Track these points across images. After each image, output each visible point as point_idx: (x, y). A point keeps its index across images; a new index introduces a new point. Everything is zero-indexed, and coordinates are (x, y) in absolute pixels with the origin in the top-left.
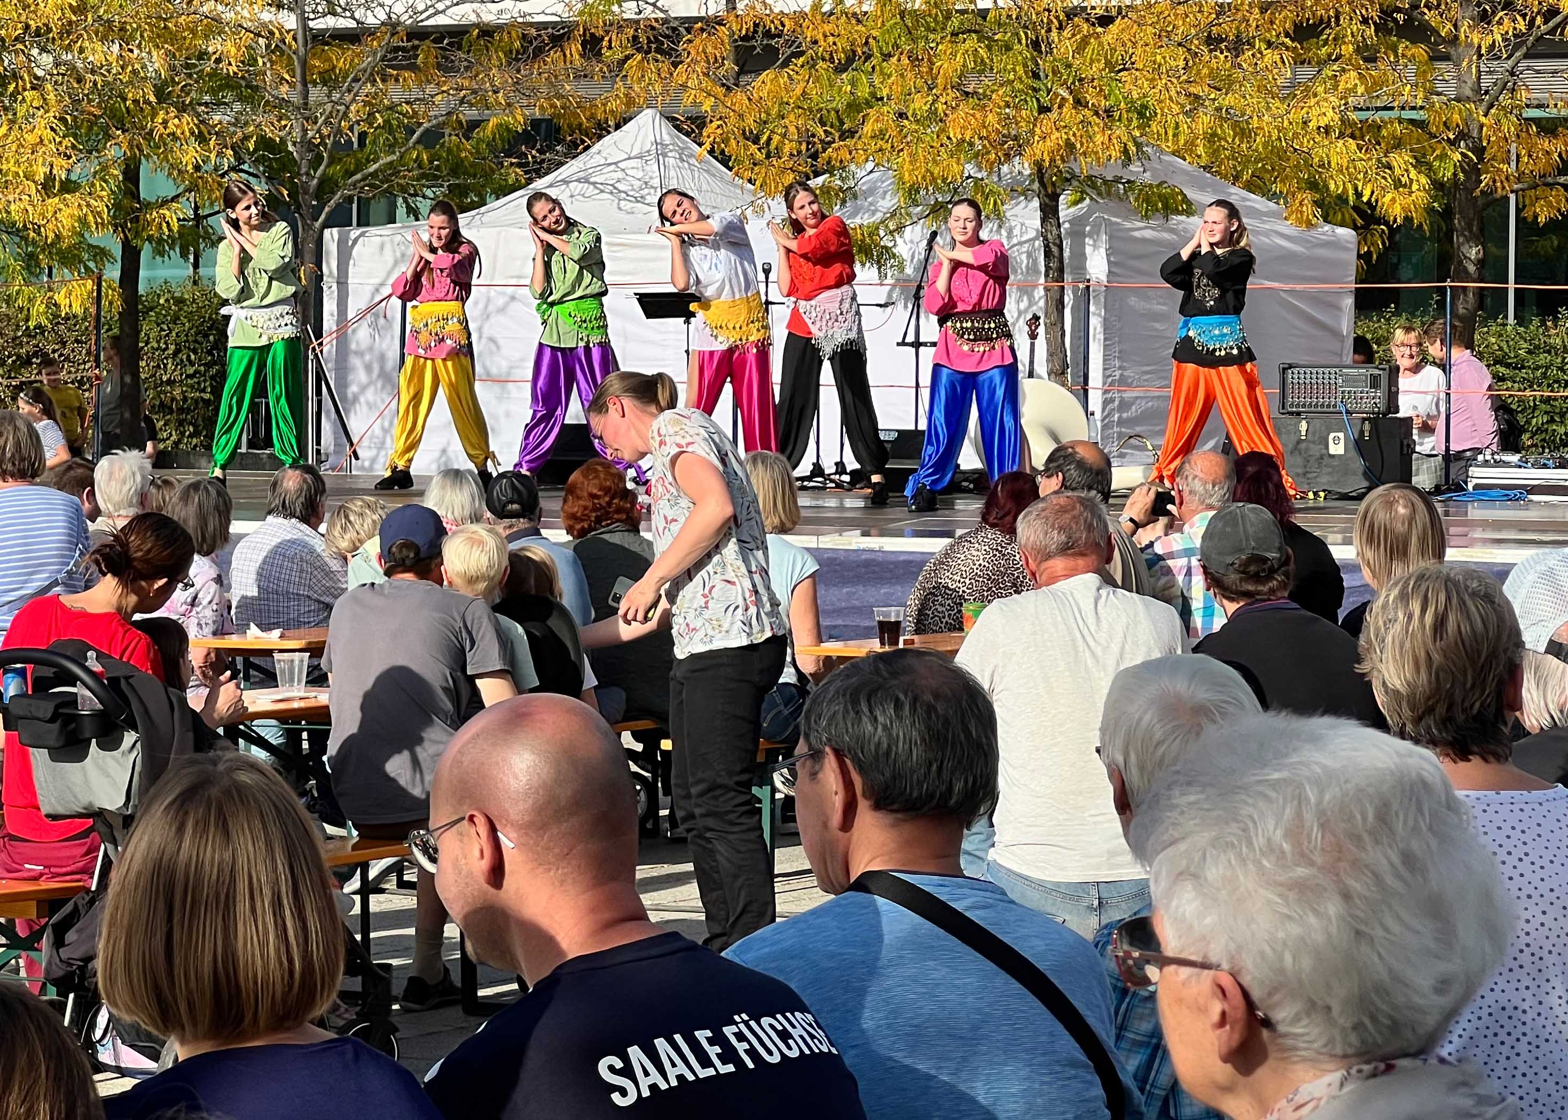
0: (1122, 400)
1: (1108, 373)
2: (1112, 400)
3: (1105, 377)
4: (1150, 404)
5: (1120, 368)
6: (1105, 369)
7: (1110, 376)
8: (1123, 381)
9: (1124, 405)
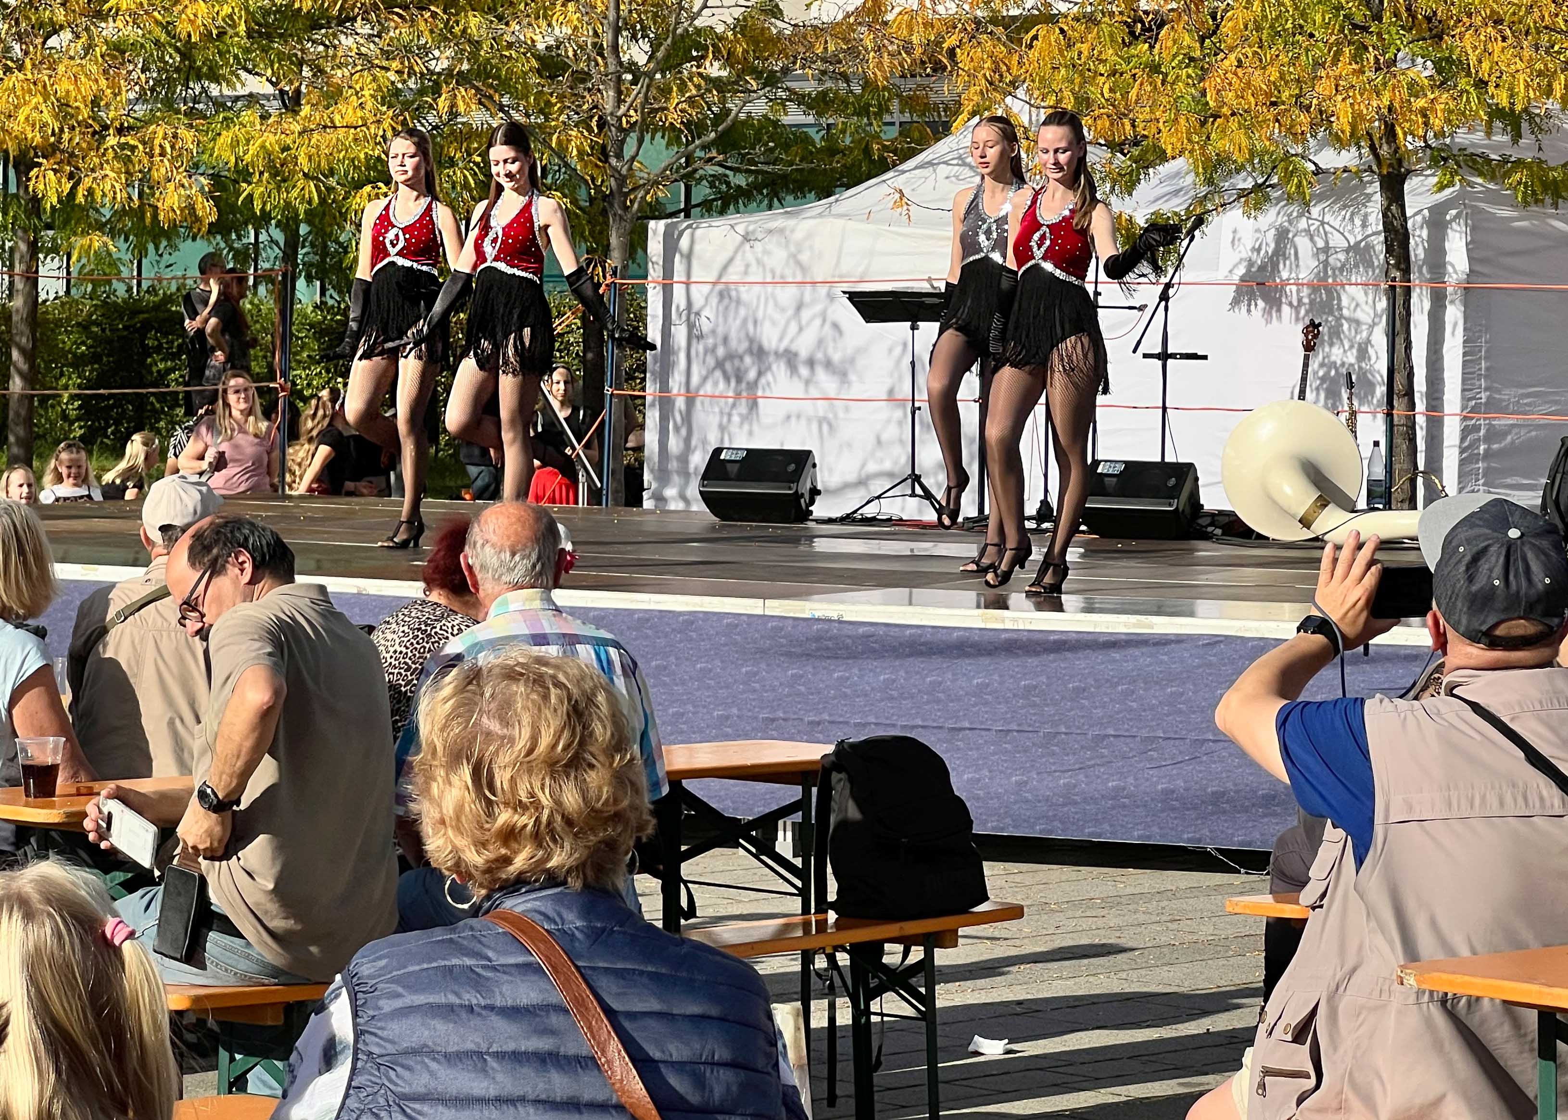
0: (1490, 428)
1: (1469, 394)
2: (1477, 428)
3: (1465, 399)
4: (1533, 433)
5: (1486, 389)
6: (1463, 390)
7: (1474, 398)
8: (1492, 406)
9: (1493, 435)
